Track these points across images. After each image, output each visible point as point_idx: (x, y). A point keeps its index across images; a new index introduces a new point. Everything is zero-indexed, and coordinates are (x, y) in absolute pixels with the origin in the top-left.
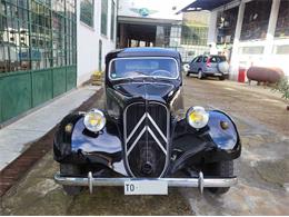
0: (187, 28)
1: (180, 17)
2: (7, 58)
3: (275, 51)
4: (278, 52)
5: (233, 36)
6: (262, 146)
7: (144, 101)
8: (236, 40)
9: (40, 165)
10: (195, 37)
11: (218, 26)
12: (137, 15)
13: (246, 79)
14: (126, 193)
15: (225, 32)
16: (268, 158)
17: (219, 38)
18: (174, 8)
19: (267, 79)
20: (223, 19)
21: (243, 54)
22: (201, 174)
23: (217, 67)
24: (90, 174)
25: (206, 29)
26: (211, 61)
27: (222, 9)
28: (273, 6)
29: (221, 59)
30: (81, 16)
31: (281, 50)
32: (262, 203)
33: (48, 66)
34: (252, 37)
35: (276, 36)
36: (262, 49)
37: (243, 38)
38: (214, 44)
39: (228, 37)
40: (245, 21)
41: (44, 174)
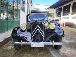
0: (49, 13)
1: (47, 10)
2: (1, 19)
3: (72, 18)
4: (73, 19)
5: (61, 15)
6: (70, 39)
7: (37, 22)
8: (62, 16)
9: (8, 43)
10: (51, 15)
11: (57, 12)
12: (36, 10)
13: (65, 26)
14: (32, 47)
15: (59, 14)
16: (72, 42)
17: (57, 15)
18: (45, 8)
19: (70, 25)
20: (58, 11)
21: (64, 19)
22: (53, 41)
23: (57, 22)
24: (22, 41)
25: (54, 13)
26: (55, 21)
27: (58, 8)
28: (71, 7)
29: (58, 20)
30: (22, 9)
31: (73, 18)
32: (71, 52)
33: (12, 20)
34: (66, 15)
35: (72, 14)
36: (68, 18)
37: (63, 15)
38: (56, 17)
39: (60, 15)
40: (64, 11)
41: (9, 45)
